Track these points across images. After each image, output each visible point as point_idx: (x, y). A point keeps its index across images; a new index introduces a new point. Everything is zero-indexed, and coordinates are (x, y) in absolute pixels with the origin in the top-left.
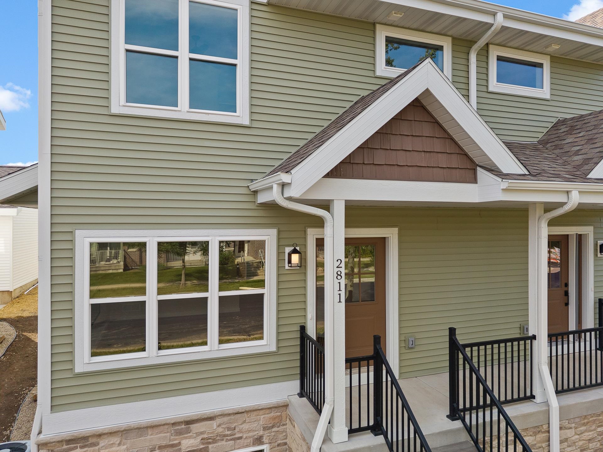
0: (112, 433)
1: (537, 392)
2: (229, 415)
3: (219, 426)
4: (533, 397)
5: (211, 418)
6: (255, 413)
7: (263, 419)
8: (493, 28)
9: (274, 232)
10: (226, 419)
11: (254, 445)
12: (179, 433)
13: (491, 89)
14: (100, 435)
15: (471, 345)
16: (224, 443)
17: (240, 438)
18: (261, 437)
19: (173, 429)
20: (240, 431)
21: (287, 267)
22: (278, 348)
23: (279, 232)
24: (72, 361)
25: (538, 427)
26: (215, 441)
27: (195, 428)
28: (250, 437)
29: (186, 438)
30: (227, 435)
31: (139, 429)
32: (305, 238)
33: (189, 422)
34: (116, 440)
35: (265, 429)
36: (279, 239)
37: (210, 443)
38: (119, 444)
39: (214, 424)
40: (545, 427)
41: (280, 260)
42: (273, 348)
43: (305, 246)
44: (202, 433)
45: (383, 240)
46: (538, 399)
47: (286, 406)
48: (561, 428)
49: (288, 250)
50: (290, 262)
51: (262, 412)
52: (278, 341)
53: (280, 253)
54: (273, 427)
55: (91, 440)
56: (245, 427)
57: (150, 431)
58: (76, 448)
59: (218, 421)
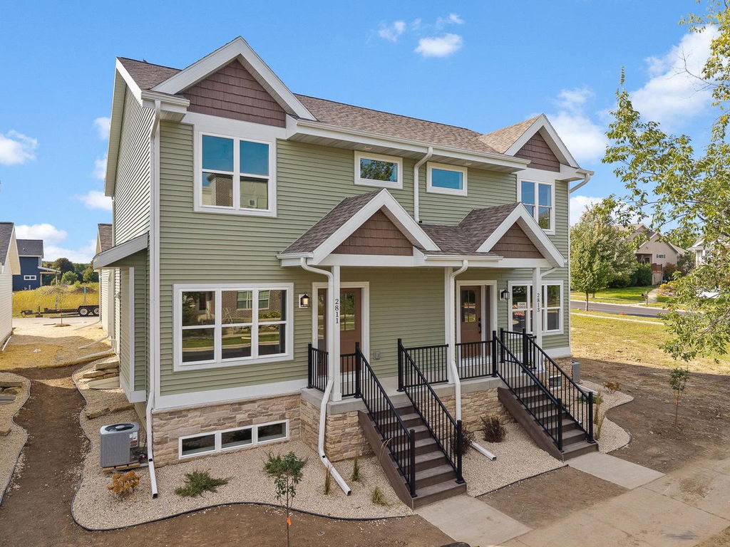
0: (196, 409)
1: (450, 378)
2: (265, 399)
3: (258, 407)
4: (448, 381)
5: (253, 402)
6: (281, 399)
7: (286, 403)
8: (427, 156)
9: (292, 285)
10: (263, 402)
11: (280, 419)
12: (235, 410)
13: (428, 191)
14: (188, 410)
15: (411, 349)
16: (261, 417)
17: (271, 415)
18: (284, 414)
19: (231, 408)
20: (271, 411)
21: (300, 307)
22: (295, 358)
23: (295, 285)
24: (172, 365)
25: (448, 396)
26: (256, 416)
27: (245, 407)
28: (277, 414)
29: (239, 414)
30: (264, 413)
31: (211, 406)
32: (311, 289)
33: (241, 404)
34: (198, 413)
35: (286, 409)
36: (295, 289)
37: (253, 417)
38: (200, 416)
39: (256, 405)
40: (453, 396)
41: (295, 303)
42: (292, 358)
43: (311, 294)
44: (249, 411)
45: (360, 290)
46: (450, 382)
47: (300, 394)
48: (462, 398)
49: (300, 296)
50: (302, 304)
51: (284, 398)
52: (295, 353)
53: (296, 298)
54: (292, 408)
55: (184, 413)
56: (274, 407)
57: (218, 409)
58: (175, 418)
59: (258, 403)
